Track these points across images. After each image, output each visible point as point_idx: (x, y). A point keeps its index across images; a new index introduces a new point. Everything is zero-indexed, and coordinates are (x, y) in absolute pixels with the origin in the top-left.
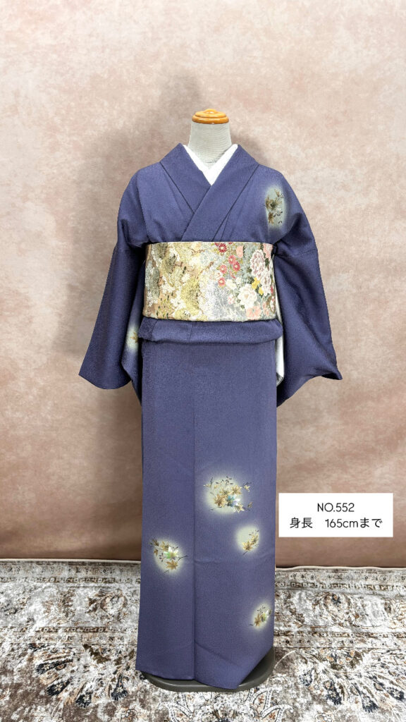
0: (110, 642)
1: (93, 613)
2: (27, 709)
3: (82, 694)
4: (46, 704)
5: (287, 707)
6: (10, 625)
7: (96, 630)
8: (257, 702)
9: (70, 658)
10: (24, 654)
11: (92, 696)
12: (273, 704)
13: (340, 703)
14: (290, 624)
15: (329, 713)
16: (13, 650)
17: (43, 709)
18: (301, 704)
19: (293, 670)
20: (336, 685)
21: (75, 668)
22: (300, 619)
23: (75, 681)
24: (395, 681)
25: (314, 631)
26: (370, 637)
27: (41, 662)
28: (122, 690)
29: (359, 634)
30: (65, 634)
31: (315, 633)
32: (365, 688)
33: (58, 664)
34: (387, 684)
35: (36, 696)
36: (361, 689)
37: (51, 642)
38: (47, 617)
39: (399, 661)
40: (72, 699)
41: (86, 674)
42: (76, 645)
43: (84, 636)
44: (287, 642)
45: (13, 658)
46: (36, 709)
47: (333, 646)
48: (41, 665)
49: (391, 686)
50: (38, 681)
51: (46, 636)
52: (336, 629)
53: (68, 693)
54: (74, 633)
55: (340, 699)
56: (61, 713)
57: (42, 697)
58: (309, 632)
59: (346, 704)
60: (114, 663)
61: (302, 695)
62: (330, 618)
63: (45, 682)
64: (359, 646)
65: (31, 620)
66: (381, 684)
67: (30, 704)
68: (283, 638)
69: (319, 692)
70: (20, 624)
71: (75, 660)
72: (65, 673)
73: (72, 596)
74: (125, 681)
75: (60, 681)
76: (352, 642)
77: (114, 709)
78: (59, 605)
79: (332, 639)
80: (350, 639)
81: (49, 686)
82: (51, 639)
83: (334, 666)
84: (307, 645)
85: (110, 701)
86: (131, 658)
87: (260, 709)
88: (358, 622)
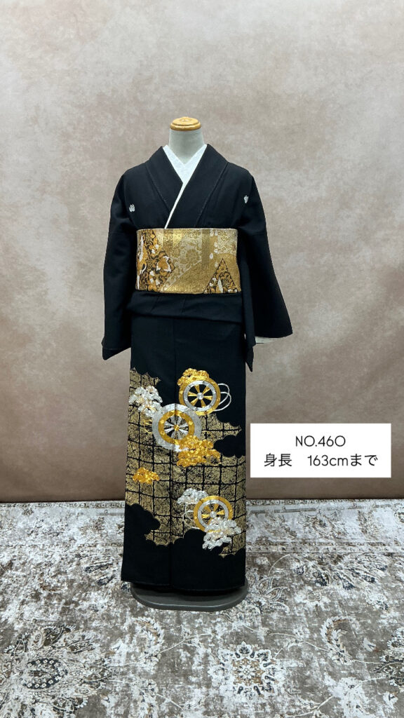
2: (84, 594)
4: (98, 590)
5: (284, 588)
6: (56, 544)
8: (261, 585)
9: (110, 563)
10: (72, 561)
12: (274, 587)
13: (326, 585)
14: (286, 537)
15: (317, 591)
16: (62, 559)
17: (96, 594)
18: (296, 586)
19: (289, 566)
20: (323, 576)
21: (115, 569)
22: (293, 534)
24: (368, 572)
25: (304, 542)
26: (349, 545)
27: (88, 566)
29: (342, 544)
30: (103, 547)
31: (306, 543)
32: (344, 576)
33: (102, 567)
34: (362, 573)
35: (90, 585)
36: (342, 576)
37: (92, 553)
38: (85, 537)
39: (371, 559)
40: (118, 587)
43: (118, 549)
44: (283, 549)
45: (64, 564)
46: (90, 594)
47: (320, 552)
48: (88, 568)
49: (365, 574)
50: (88, 577)
51: (88, 549)
52: (322, 540)
53: (113, 584)
54: (110, 547)
55: (326, 583)
56: (111, 596)
57: (93, 586)
58: (301, 543)
59: (330, 586)
61: (296, 580)
62: (317, 534)
63: (94, 578)
64: (341, 551)
65: (72, 539)
66: (358, 574)
67: (85, 591)
68: (280, 547)
69: (309, 579)
70: (64, 543)
71: (115, 565)
72: (110, 572)
73: (103, 523)
75: (105, 577)
76: (335, 549)
78: (93, 529)
79: (319, 547)
80: (334, 546)
81: (97, 580)
82: (92, 551)
83: (320, 563)
84: (300, 551)
87: (264, 590)
88: (340, 536)
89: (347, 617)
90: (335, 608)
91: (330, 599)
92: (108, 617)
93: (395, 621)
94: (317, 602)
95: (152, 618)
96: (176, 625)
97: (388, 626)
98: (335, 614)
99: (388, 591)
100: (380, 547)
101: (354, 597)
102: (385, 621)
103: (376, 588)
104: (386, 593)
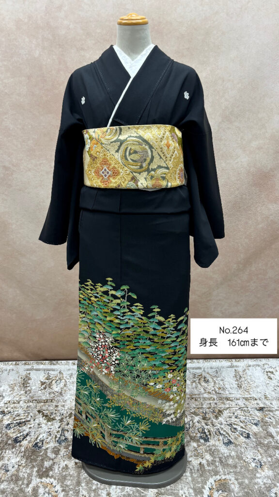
0: (56, 409)
1: (43, 391)
3: (37, 442)
4: (12, 448)
7: (46, 401)
9: (28, 419)
11: (44, 442)
13: (209, 441)
15: (201, 447)
17: (10, 452)
20: (206, 431)
21: (32, 426)
23: (32, 434)
24: (244, 427)
26: (228, 400)
27: (9, 422)
28: (64, 438)
29: (221, 399)
30: (25, 404)
31: (192, 398)
32: (224, 431)
33: (20, 423)
34: (239, 428)
35: (6, 443)
36: (222, 432)
37: (15, 409)
38: (12, 394)
39: (247, 414)
40: (30, 445)
41: (40, 429)
42: (32, 410)
43: (38, 405)
46: (5, 452)
47: (204, 406)
48: (9, 425)
49: (242, 429)
50: (7, 435)
52: (206, 395)
53: (27, 441)
54: (31, 404)
55: (208, 438)
56: (22, 454)
57: (9, 444)
58: (189, 398)
59: (212, 442)
60: (59, 421)
62: (202, 389)
63: (11, 435)
64: (221, 406)
65: (1, 396)
66: (235, 429)
67: (2, 449)
69: (195, 435)
71: (32, 420)
72: (26, 429)
73: (30, 379)
74: (66, 432)
75: (22, 434)
76: (216, 404)
77: (59, 450)
78: (20, 386)
79: (203, 402)
81: (14, 437)
82: (15, 407)
83: (204, 418)
84: (187, 406)
85: (56, 445)
86: (70, 417)
88: (221, 391)
89: (227, 477)
90: (216, 467)
91: (212, 456)
92: (16, 479)
93: (269, 481)
94: (200, 460)
95: (55, 479)
96: (75, 488)
97: (263, 486)
98: (216, 473)
99: (261, 447)
100: (252, 401)
101: (233, 453)
102: (259, 481)
103: (251, 445)
104: (259, 449)
